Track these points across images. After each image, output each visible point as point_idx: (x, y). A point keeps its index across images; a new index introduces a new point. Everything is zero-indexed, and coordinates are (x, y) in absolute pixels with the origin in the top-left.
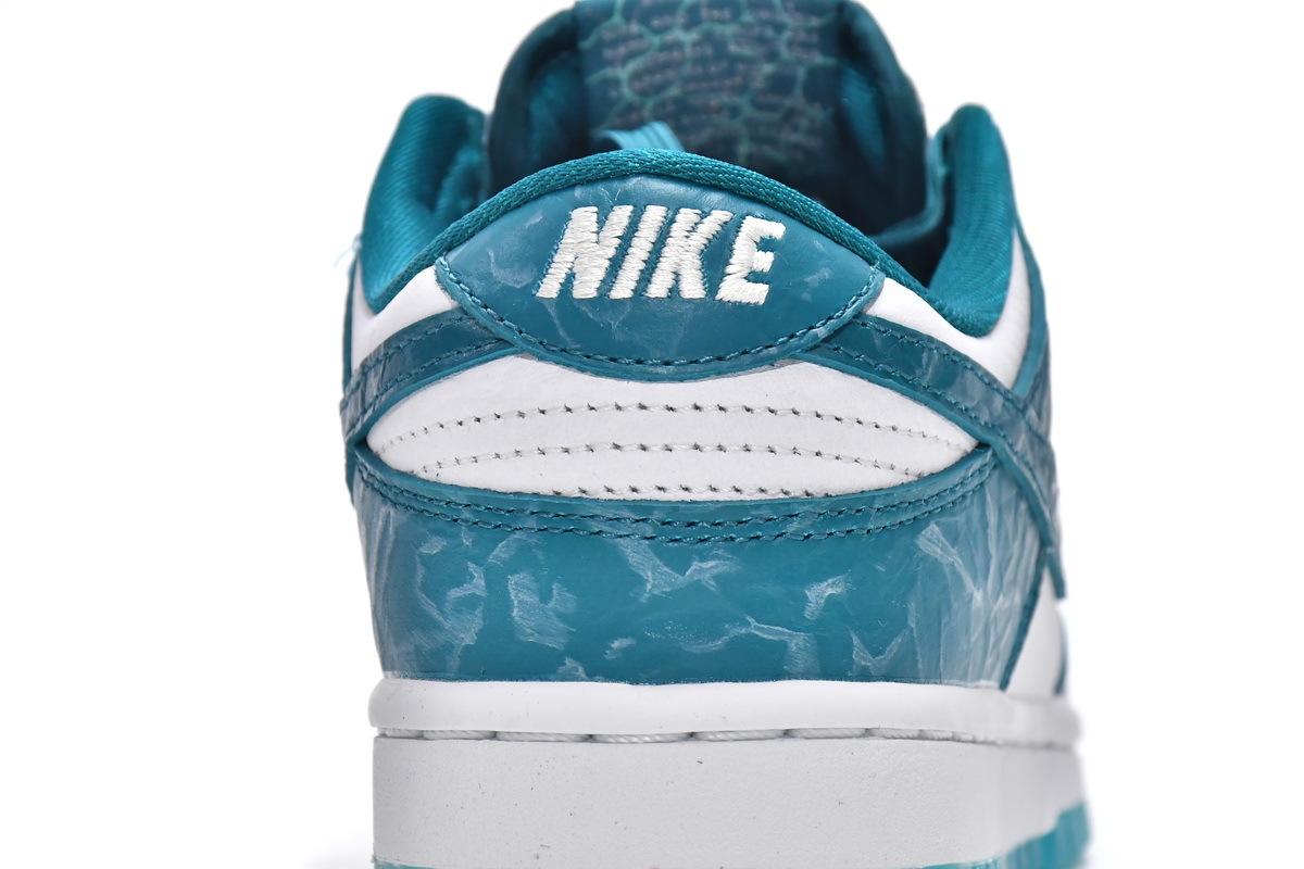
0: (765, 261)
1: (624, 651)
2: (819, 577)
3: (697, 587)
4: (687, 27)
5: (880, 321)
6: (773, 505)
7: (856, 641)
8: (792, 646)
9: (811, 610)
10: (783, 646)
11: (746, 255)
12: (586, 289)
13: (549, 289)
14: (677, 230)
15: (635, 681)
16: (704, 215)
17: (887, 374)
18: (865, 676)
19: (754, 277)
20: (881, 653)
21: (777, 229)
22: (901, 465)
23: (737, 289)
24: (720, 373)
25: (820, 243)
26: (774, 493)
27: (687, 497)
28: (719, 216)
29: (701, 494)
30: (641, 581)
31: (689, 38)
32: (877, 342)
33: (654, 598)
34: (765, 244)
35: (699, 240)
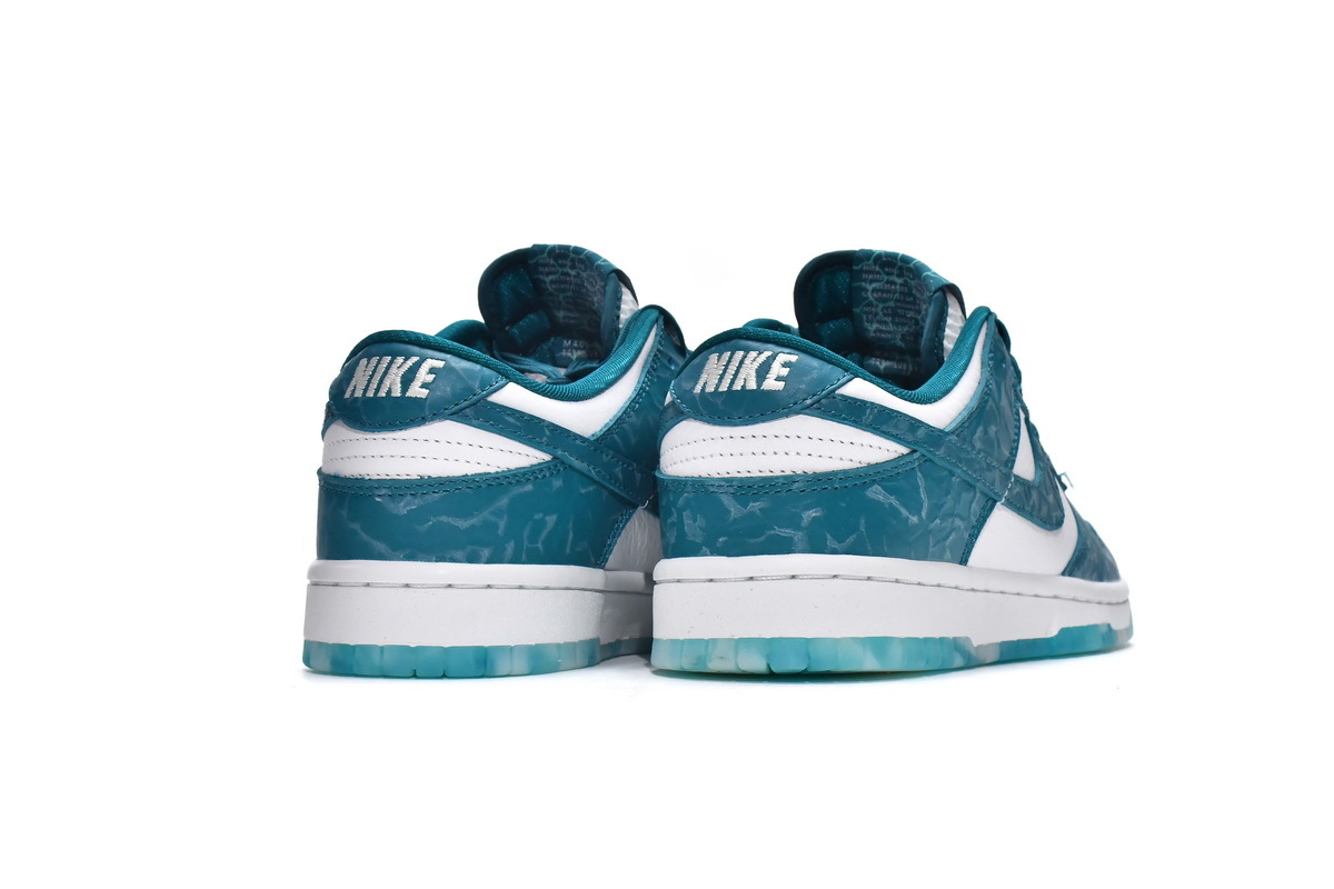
0: (785, 372)
1: (724, 542)
2: (808, 508)
3: (752, 514)
4: (899, 276)
5: (842, 396)
6: (785, 477)
7: (829, 536)
8: (796, 539)
9: (805, 523)
10: (791, 538)
11: (777, 369)
12: (710, 389)
13: (698, 389)
14: (747, 361)
15: (729, 556)
16: (760, 353)
17: (844, 419)
18: (834, 552)
19: (778, 379)
20: (843, 542)
21: (793, 358)
22: (856, 459)
23: (771, 384)
24: (763, 421)
25: (815, 363)
26: (788, 473)
27: (749, 475)
28: (768, 354)
29: (756, 474)
30: (729, 512)
31: (899, 281)
32: (840, 405)
33: (735, 519)
34: (785, 365)
35: (756, 365)
